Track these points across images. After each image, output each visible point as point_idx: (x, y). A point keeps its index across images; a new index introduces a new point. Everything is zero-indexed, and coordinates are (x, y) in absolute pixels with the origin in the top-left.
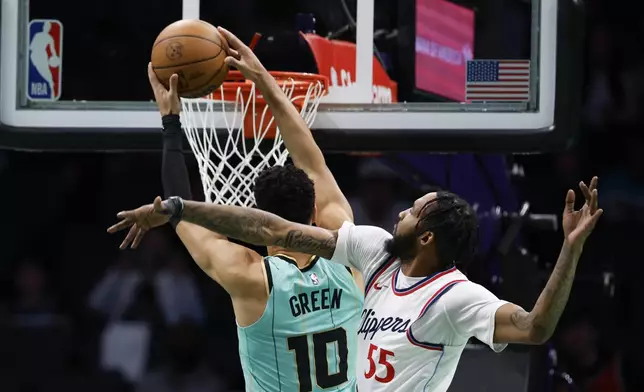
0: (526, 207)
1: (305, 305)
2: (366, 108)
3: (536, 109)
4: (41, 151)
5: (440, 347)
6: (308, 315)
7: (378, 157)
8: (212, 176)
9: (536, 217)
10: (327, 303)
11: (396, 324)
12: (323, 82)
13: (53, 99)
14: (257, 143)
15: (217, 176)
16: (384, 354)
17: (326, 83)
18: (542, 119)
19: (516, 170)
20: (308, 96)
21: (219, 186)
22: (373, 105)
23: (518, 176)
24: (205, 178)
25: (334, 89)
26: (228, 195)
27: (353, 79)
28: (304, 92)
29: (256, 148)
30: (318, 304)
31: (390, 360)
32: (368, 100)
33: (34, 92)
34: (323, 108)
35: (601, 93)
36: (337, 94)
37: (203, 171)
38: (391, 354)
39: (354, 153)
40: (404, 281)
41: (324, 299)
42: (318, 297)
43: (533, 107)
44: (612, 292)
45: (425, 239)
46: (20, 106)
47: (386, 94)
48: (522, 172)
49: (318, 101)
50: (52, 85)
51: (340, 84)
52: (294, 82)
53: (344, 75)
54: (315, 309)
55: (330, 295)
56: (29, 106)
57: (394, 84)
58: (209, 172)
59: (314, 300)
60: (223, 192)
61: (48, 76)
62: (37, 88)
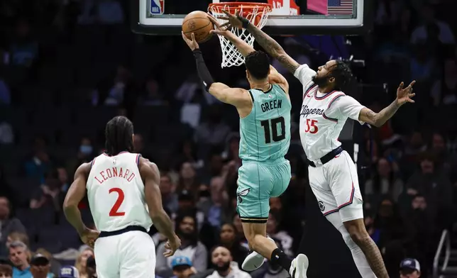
0: (352, 57)
1: (267, 107)
2: (287, 17)
3: (356, 18)
4: (156, 34)
5: (336, 120)
6: (269, 111)
7: (292, 37)
8: (225, 45)
9: (356, 61)
10: (276, 106)
11: (317, 111)
12: (270, 7)
13: (161, 14)
14: (243, 31)
15: (227, 45)
16: (313, 122)
17: (271, 7)
18: (358, 21)
19: (348, 42)
20: (264, 12)
21: (228, 49)
22: (290, 16)
23: (348, 45)
24: (222, 46)
25: (274, 9)
26: (232, 52)
27: (282, 6)
28: (262, 11)
29: (243, 33)
30: (273, 106)
31: (316, 124)
32: (288, 14)
33: (153, 11)
34: (269, 17)
35: (382, 11)
36: (275, 11)
37: (222, 43)
38: (316, 121)
39: (282, 35)
40: (320, 94)
41: (275, 104)
42: (272, 103)
43: (355, 17)
44: (387, 91)
45: (331, 80)
46: (148, 16)
47: (295, 11)
48: (350, 43)
49: (268, 14)
50: (160, 8)
51: (276, 7)
52: (258, 7)
53: (279, 4)
54: (272, 109)
55: (277, 102)
56: (151, 17)
57: (298, 7)
58: (224, 43)
59: (271, 105)
60: (230, 51)
61: (159, 4)
62: (155, 9)
